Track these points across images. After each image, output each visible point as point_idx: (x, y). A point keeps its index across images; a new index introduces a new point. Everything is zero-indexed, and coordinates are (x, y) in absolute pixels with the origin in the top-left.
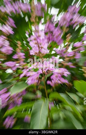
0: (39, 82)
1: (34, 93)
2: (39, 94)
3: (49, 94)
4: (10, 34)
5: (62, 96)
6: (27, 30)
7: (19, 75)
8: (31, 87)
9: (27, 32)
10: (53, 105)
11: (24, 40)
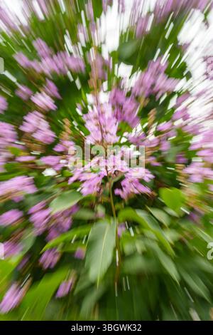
0: (102, 190)
1: (92, 208)
2: (101, 210)
3: (117, 212)
4: (51, 110)
5: (141, 215)
6: (78, 103)
7: (67, 179)
8: (88, 199)
9: (78, 105)
10: (124, 229)
11: (73, 118)
